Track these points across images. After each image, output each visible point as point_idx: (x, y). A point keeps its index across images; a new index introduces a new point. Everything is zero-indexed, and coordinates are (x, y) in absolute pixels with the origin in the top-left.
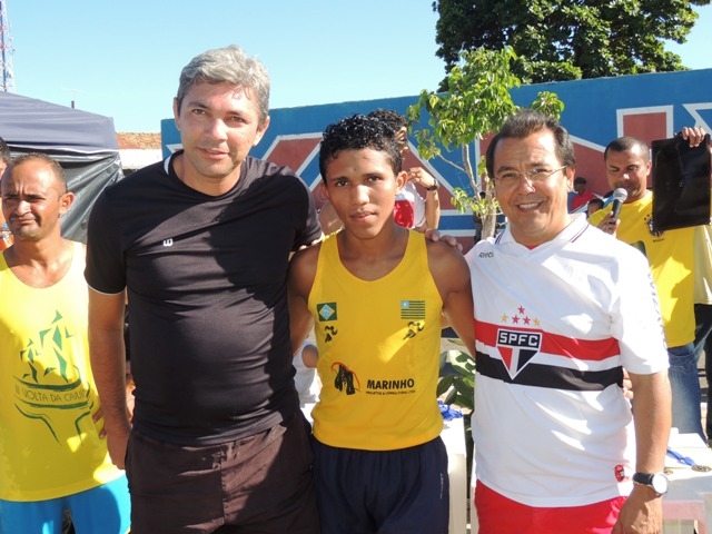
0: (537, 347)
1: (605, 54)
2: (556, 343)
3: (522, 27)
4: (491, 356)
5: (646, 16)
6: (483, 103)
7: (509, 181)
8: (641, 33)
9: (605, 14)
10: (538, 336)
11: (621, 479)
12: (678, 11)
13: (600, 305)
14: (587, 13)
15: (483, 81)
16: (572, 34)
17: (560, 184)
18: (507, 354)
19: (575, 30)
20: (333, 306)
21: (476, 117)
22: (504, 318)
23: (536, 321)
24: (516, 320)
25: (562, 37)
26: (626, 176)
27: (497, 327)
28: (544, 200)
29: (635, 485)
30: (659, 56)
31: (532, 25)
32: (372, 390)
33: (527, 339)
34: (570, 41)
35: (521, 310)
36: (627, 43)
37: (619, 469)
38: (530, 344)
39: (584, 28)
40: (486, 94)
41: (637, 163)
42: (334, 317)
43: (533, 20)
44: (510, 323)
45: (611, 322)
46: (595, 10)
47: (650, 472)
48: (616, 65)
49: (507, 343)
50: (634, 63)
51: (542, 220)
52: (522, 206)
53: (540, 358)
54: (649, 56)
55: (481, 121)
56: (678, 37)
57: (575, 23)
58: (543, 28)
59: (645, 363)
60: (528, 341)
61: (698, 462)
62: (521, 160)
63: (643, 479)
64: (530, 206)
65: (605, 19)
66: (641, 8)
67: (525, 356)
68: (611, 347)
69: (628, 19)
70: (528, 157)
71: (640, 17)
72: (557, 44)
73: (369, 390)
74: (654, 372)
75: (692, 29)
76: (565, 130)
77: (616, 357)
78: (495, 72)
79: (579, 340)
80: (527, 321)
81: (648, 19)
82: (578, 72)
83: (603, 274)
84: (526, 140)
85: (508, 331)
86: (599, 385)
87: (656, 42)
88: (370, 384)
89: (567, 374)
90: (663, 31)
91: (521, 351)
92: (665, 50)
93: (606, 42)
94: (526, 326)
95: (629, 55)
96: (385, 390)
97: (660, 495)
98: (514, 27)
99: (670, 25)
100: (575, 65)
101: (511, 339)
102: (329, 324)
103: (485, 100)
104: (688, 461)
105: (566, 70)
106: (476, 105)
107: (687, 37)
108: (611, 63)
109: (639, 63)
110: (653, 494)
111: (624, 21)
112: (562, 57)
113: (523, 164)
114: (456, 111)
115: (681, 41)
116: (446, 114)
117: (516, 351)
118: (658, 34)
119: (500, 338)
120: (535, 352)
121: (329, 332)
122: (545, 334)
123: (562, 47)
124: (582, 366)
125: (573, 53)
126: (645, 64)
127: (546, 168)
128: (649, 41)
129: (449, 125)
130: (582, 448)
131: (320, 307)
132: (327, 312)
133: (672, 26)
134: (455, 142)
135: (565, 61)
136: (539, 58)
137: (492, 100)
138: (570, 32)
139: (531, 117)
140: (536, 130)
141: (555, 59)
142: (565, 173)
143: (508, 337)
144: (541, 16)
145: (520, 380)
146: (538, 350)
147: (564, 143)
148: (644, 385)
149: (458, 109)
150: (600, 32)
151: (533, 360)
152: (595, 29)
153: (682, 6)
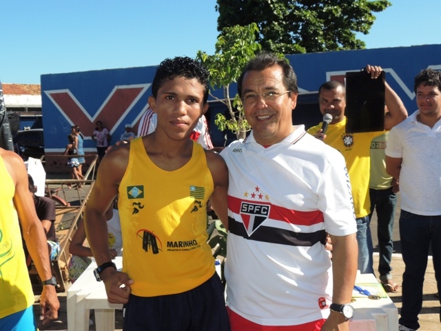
0: (267, 214)
1: (320, 40)
2: (280, 213)
3: (270, 23)
4: (236, 220)
5: (345, 17)
6: (236, 59)
7: (251, 99)
8: (342, 27)
9: (321, 15)
10: (268, 207)
11: (323, 307)
12: (364, 15)
13: (310, 188)
14: (309, 15)
15: (237, 45)
16: (301, 28)
17: (286, 103)
18: (246, 219)
19: (302, 25)
20: (141, 188)
21: (232, 67)
22: (246, 194)
23: (266, 197)
24: (253, 195)
25: (295, 29)
26: (333, 106)
27: (241, 200)
28: (274, 114)
29: (331, 312)
30: (353, 42)
31: (276, 21)
32: (172, 248)
33: (260, 209)
34: (299, 31)
35: (257, 189)
36: (334, 34)
37: (322, 300)
38: (262, 212)
39: (308, 24)
40: (239, 53)
41: (339, 98)
42: (141, 196)
43: (276, 18)
44: (249, 198)
45: (318, 199)
46: (314, 13)
47: (342, 303)
48: (327, 47)
49: (247, 212)
50: (337, 46)
51: (273, 128)
52: (259, 117)
53: (269, 222)
54: (346, 42)
55: (235, 71)
56: (364, 30)
57: (302, 21)
58: (282, 23)
59: (341, 228)
60: (260, 210)
61: (373, 293)
62: (259, 85)
63: (337, 308)
64: (264, 117)
65: (320, 19)
66: (342, 12)
67: (258, 220)
68: (318, 216)
69: (335, 19)
70: (264, 83)
71: (341, 18)
72: (291, 33)
73: (169, 248)
74: (346, 234)
75: (372, 26)
76: (291, 67)
77: (321, 224)
78: (245, 39)
79: (294, 211)
80: (260, 196)
81: (346, 19)
82: (304, 51)
83: (313, 167)
84: (263, 72)
85: (248, 203)
86: (308, 242)
87: (351, 33)
88: (169, 244)
89: (286, 234)
90: (356, 27)
91: (256, 217)
92: (356, 38)
93: (321, 33)
94: (260, 200)
95: (335, 41)
96: (181, 248)
97: (348, 319)
98: (265, 22)
99: (359, 23)
100: (302, 46)
101: (249, 209)
102: (137, 201)
103: (238, 57)
104: (366, 293)
105: (297, 50)
106: (232, 60)
107: (369, 31)
108: (324, 46)
109: (341, 46)
110: (344, 319)
111: (332, 20)
112: (294, 42)
113: (261, 88)
114: (219, 64)
115: (366, 33)
116: (213, 66)
117: (253, 217)
118: (352, 28)
119: (242, 208)
120: (266, 218)
121: (137, 207)
122: (273, 206)
123: (294, 35)
124: (297, 229)
125: (301, 39)
126: (344, 47)
127: (276, 91)
128: (346, 33)
129: (214, 72)
130: (296, 285)
131: (129, 188)
132: (136, 192)
133: (361, 24)
134: (219, 84)
135: (296, 43)
136: (281, 41)
137: (243, 57)
138: (299, 26)
139: (267, 56)
140: (270, 66)
141: (290, 42)
142: (289, 95)
143: (248, 207)
144: (281, 17)
145: (254, 237)
146: (267, 217)
147: (290, 75)
148: (340, 244)
149: (221, 63)
150: (318, 27)
151: (264, 224)
152: (314, 25)
153: (366, 12)
